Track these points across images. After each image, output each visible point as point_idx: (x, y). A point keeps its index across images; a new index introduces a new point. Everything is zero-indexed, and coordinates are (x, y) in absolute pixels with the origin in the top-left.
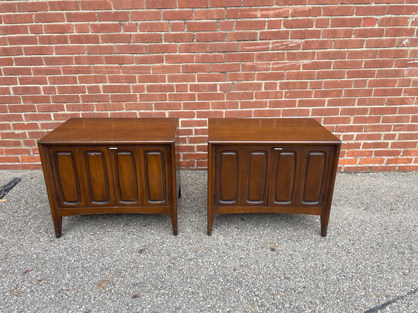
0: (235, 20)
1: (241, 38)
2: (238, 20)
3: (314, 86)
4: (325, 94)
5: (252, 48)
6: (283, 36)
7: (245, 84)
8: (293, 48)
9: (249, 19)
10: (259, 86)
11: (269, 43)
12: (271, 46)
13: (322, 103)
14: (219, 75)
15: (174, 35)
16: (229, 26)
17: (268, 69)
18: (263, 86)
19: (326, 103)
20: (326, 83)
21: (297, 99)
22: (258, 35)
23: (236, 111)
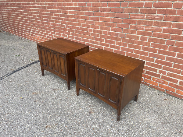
0: (128, 2)
1: (130, 11)
2: (130, 2)
3: (169, 43)
4: (176, 50)
5: (135, 17)
6: (153, 12)
7: (131, 35)
8: (157, 19)
9: (135, 2)
10: (138, 37)
11: (144, 15)
12: (145, 17)
13: (174, 55)
14: (120, 29)
15: (103, 8)
16: (125, 5)
17: (143, 29)
18: (140, 38)
19: (176, 55)
20: (177, 43)
21: (158, 49)
22: (139, 10)
23: (125, 48)
